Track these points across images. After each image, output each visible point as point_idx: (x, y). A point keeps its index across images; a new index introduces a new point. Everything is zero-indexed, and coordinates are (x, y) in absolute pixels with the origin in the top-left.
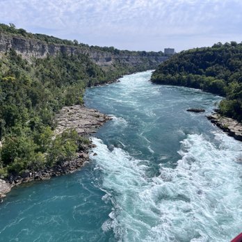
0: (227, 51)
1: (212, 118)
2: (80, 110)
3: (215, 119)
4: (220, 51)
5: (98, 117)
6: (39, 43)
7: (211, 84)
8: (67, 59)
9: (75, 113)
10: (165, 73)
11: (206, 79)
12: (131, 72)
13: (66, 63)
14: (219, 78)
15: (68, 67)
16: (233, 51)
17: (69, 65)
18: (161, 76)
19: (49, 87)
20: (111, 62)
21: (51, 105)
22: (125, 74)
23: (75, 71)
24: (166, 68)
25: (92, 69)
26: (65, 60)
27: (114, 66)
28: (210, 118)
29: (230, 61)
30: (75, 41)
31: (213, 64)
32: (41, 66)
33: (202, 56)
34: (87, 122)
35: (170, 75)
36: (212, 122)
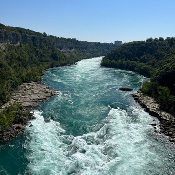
0: (156, 44)
1: (136, 96)
2: (36, 87)
3: (137, 96)
4: (151, 44)
5: (47, 92)
6: (13, 34)
7: (142, 68)
8: (37, 46)
9: (30, 89)
10: (110, 59)
11: (139, 64)
12: (88, 58)
13: (35, 49)
14: (148, 64)
15: (37, 53)
16: (160, 45)
17: (38, 51)
18: (108, 61)
19: (15, 67)
20: (73, 50)
21: (11, 83)
22: (83, 59)
23: (42, 56)
24: (112, 55)
25: (56, 54)
26: (35, 47)
27: (75, 53)
28: (134, 96)
29: (157, 52)
30: (44, 33)
31: (146, 54)
32: (13, 51)
33: (138, 47)
34: (36, 97)
35: (114, 61)
36: (135, 99)
